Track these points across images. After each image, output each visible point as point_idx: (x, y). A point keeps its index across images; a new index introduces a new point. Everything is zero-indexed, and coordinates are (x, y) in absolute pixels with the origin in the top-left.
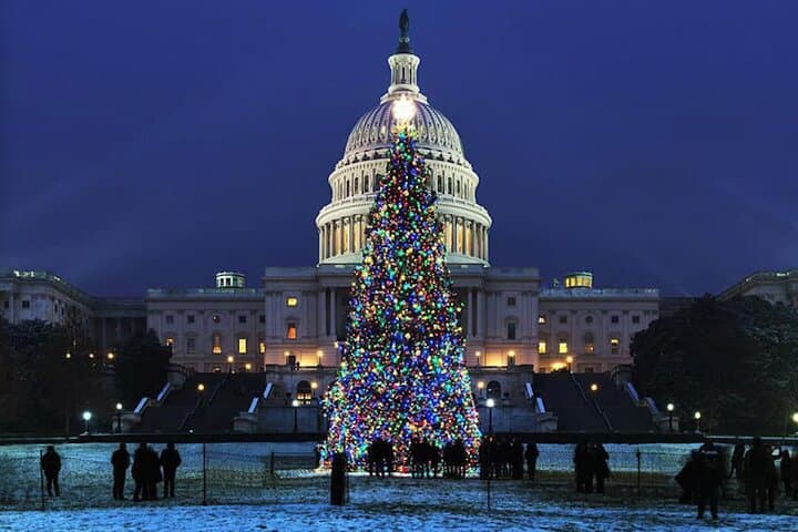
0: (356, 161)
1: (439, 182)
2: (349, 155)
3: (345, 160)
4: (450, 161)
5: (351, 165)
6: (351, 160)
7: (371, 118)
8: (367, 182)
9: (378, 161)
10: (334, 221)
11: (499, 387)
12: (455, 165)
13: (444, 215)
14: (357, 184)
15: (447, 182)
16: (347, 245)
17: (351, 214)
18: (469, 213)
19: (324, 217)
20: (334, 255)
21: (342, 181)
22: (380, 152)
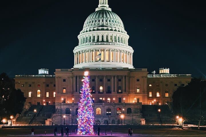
0: (87, 31)
1: (115, 38)
2: (84, 29)
3: (83, 31)
4: (119, 31)
5: (85, 33)
6: (85, 31)
7: (92, 17)
8: (90, 38)
9: (94, 32)
10: (79, 52)
11: (131, 109)
12: (121, 33)
13: (117, 50)
14: (87, 39)
15: (118, 38)
16: (84, 60)
17: (85, 49)
18: (125, 48)
19: (76, 50)
20: (79, 63)
21: (82, 38)
22: (95, 28)
